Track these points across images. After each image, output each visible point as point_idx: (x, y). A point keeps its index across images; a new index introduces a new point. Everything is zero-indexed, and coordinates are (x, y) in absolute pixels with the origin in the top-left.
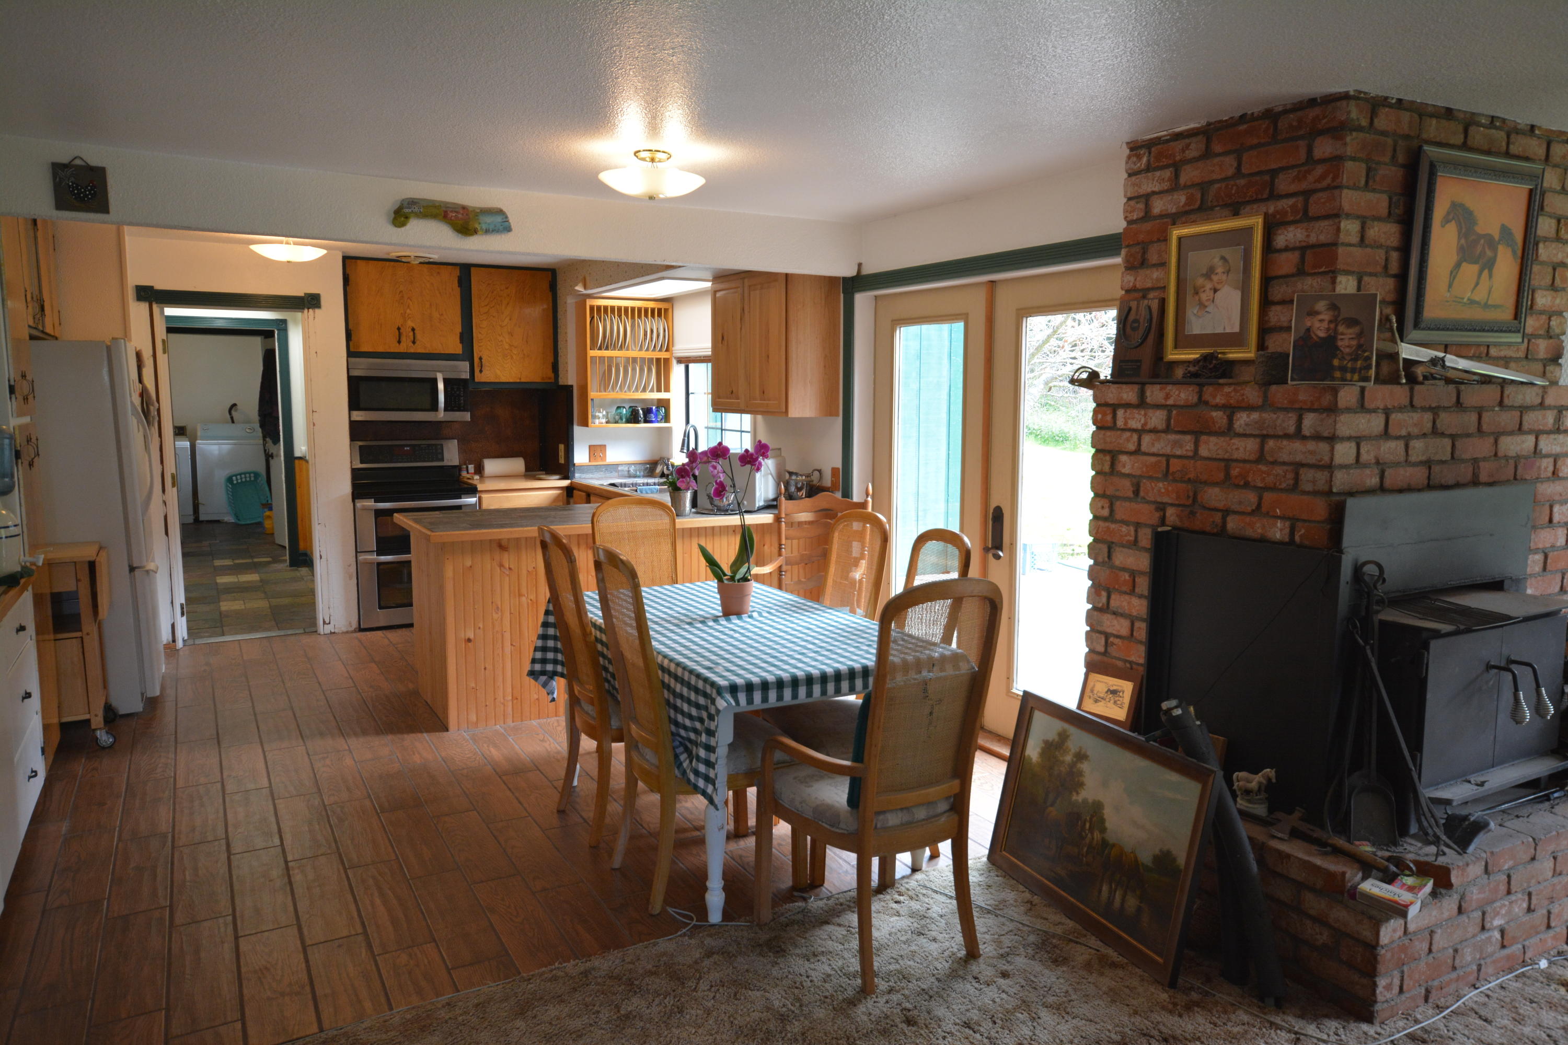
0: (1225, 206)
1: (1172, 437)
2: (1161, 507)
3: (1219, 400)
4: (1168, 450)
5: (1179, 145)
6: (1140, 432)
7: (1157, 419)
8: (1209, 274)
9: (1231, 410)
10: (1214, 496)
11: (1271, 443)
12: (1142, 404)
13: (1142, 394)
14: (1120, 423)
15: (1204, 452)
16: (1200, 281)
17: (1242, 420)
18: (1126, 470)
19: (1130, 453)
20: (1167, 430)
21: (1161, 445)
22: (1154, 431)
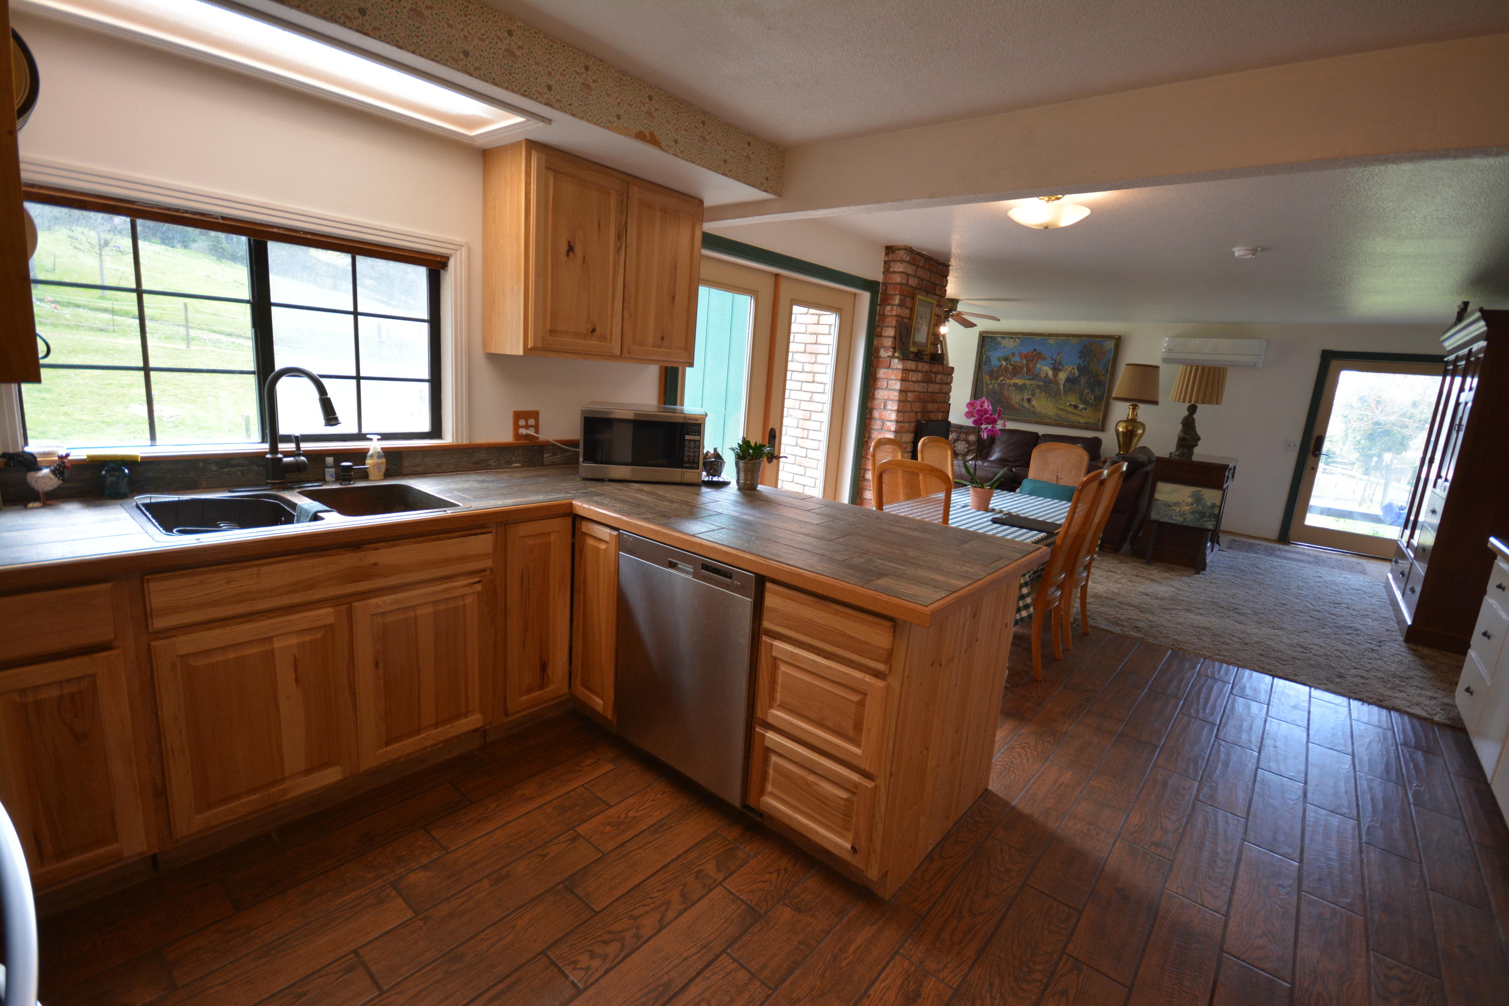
0: (925, 291)
1: (923, 384)
2: (916, 413)
3: (934, 370)
4: (920, 390)
5: (918, 258)
6: (915, 382)
7: (919, 376)
8: (921, 318)
9: (936, 373)
10: (930, 406)
11: (942, 386)
12: (916, 371)
13: (917, 367)
14: (910, 378)
15: (929, 390)
16: (919, 320)
17: (939, 377)
18: (909, 399)
19: (911, 392)
20: (922, 382)
21: (918, 387)
22: (918, 382)
